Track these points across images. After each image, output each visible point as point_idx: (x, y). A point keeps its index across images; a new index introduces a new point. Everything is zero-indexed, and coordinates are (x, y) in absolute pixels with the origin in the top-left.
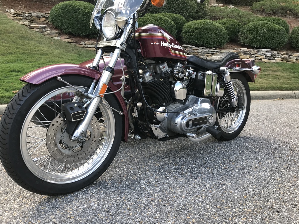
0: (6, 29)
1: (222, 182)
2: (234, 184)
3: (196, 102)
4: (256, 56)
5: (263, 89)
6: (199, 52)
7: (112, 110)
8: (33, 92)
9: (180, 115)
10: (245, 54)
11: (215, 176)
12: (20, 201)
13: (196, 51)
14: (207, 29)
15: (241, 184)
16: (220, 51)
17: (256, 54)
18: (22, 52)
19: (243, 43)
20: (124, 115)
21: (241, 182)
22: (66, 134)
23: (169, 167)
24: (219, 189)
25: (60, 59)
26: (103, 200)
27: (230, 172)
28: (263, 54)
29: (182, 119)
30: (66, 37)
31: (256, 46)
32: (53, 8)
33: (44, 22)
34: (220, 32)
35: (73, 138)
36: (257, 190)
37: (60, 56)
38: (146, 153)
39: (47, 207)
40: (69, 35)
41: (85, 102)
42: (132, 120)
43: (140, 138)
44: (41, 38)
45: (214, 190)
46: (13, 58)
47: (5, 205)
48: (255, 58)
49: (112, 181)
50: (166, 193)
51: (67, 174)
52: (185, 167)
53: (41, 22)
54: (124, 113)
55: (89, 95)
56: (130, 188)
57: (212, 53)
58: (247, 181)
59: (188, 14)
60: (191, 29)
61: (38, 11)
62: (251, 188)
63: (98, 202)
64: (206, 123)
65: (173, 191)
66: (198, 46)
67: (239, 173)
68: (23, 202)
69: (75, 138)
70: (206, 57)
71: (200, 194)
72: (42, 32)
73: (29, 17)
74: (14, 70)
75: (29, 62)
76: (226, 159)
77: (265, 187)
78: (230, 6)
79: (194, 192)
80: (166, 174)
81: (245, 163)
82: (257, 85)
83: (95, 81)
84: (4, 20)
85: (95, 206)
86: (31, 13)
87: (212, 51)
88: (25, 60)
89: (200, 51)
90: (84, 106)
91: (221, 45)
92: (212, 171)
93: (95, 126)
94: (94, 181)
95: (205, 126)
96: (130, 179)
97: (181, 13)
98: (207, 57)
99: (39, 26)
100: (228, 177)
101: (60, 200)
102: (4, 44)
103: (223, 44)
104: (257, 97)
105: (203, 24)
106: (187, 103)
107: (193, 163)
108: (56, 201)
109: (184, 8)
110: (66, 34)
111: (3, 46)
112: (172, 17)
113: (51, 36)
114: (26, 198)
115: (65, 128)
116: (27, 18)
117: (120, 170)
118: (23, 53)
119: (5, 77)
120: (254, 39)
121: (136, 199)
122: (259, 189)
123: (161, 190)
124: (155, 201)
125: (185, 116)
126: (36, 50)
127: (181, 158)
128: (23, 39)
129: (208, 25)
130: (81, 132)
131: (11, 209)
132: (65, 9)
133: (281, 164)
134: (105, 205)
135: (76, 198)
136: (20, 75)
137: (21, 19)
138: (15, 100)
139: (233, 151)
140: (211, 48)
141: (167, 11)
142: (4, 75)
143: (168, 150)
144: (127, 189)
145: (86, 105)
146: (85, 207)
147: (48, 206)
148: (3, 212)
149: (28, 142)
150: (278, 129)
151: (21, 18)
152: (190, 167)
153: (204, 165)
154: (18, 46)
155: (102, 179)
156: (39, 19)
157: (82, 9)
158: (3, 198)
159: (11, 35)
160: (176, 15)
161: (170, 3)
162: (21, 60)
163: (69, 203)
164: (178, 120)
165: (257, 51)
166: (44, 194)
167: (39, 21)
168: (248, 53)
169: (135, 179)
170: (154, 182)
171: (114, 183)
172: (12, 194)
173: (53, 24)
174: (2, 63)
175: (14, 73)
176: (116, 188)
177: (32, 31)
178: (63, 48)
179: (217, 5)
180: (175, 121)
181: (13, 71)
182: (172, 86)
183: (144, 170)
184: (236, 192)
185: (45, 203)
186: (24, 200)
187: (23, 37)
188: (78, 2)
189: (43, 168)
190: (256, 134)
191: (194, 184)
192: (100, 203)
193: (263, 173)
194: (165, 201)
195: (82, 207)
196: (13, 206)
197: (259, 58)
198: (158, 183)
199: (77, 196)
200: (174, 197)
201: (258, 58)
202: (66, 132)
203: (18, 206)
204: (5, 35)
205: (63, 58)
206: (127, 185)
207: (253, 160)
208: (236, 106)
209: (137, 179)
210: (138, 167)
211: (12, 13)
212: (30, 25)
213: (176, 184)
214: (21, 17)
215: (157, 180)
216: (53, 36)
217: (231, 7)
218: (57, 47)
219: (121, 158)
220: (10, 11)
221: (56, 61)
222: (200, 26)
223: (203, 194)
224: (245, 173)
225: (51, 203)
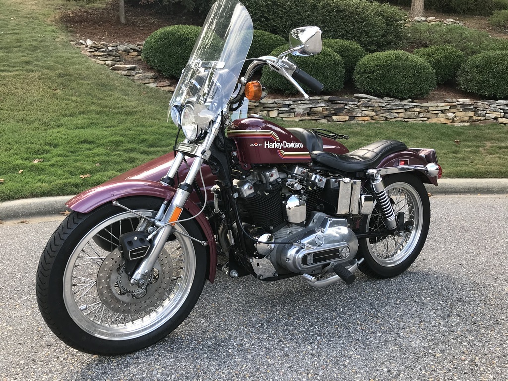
0: (79, 72)
1: (348, 352)
2: (363, 358)
3: (323, 225)
4: (486, 113)
5: (490, 176)
6: (383, 107)
7: (192, 240)
8: (80, 222)
9: (294, 246)
10: (465, 110)
11: (341, 342)
12: (64, 359)
13: (376, 105)
14: (397, 67)
15: (374, 359)
16: (420, 104)
17: (487, 110)
18: (99, 110)
19: (464, 88)
20: (208, 246)
21: (376, 355)
22: (123, 274)
23: (279, 321)
24: (338, 364)
25: (153, 120)
26: (170, 368)
27: (367, 336)
28: (501, 109)
29: (297, 252)
30: (166, 83)
31: (487, 94)
32: (148, 38)
33: (135, 59)
34: (420, 73)
35: (132, 282)
36: (395, 371)
37: (154, 115)
38: (252, 294)
39: (95, 371)
40: (171, 79)
41: (150, 231)
42: (227, 247)
43: (236, 275)
44: (129, 85)
45: (331, 365)
46: (85, 120)
47: (45, 364)
48: (485, 116)
49: (190, 339)
50: (260, 364)
51: (126, 327)
52: (301, 322)
53: (130, 59)
54: (208, 243)
55: (156, 221)
56: (212, 352)
57: (406, 107)
58: (386, 354)
59: (368, 39)
60: (369, 67)
61: (127, 40)
62: (387, 367)
63: (163, 370)
64: (337, 257)
65: (270, 362)
66: (380, 96)
67: (379, 340)
68: (68, 361)
69: (135, 281)
70: (395, 114)
71: (307, 370)
72: (130, 76)
73: (113, 51)
74: (85, 140)
75: (107, 127)
76: (370, 312)
77: (409, 367)
78: (447, 20)
79: (299, 366)
80: (270, 332)
81: (398, 321)
82: (479, 168)
83: (165, 202)
84: (77, 57)
85: (158, 376)
86: (116, 46)
87: (405, 105)
88: (102, 123)
89: (384, 105)
90: (147, 239)
91: (422, 94)
92: (340, 332)
93: (166, 262)
94: (165, 337)
95: (333, 262)
96: (215, 337)
97: (356, 38)
98: (397, 115)
99: (127, 66)
100: (361, 345)
101: (114, 362)
102: (74, 98)
103: (426, 91)
104: (477, 189)
105: (391, 60)
106: (310, 225)
107: (317, 316)
108: (109, 363)
109: (361, 28)
110: (167, 78)
111: (73, 101)
112: (339, 45)
113: (144, 83)
114: (73, 355)
115: (123, 267)
116: (111, 53)
117: (206, 321)
118: (100, 112)
119: (72, 152)
120: (484, 82)
121: (214, 370)
122: (398, 370)
123: (253, 359)
124: (239, 376)
125: (302, 248)
126: (120, 105)
127: (302, 307)
128: (102, 88)
129: (399, 61)
130: (144, 273)
131: (51, 370)
132: (165, 39)
133: (456, 328)
134: (171, 376)
135: (135, 362)
136: (93, 148)
137: (101, 56)
138: (59, 233)
139: (388, 298)
140: (405, 99)
141: (332, 35)
142: (70, 149)
143: (288, 290)
144: (207, 353)
145: (150, 237)
146: (144, 376)
147: (97, 371)
148: (40, 374)
149: (74, 285)
150: (482, 259)
151: (102, 54)
152: (309, 322)
153: (332, 320)
154: (95, 101)
155: (177, 334)
156: (128, 54)
157: (192, 40)
158: (44, 353)
159: (85, 82)
160: (346, 42)
161: (338, 21)
162: (96, 124)
163: (124, 368)
164: (291, 252)
165: (488, 103)
166: (93, 353)
167: (128, 57)
168: (472, 107)
169: (223, 337)
170: (248, 345)
171: (192, 341)
172: (55, 348)
173: (147, 63)
174: (69, 129)
175: (85, 146)
176: (193, 350)
177: (116, 75)
178: (161, 102)
179: (424, 19)
180: (286, 254)
181: (85, 142)
182: (283, 202)
183: (240, 324)
184: (362, 371)
185: (94, 366)
186: (69, 359)
187: (102, 86)
188: (187, 28)
189: (93, 318)
190: (441, 268)
191: (304, 353)
192: (164, 371)
193: (418, 342)
194: (254, 377)
195: (140, 376)
196: (54, 367)
197: (493, 116)
198: (253, 347)
199: (138, 358)
200: (268, 371)
201: (489, 117)
202: (124, 272)
203: (60, 367)
204: (77, 83)
205: (158, 119)
206: (209, 347)
207: (413, 318)
208: (395, 227)
209: (225, 338)
210: (234, 317)
211: (89, 47)
212: (114, 65)
213: (278, 351)
214: (102, 52)
215: (253, 342)
216: (146, 82)
217: (450, 20)
218: (151, 100)
219: (213, 300)
220: (86, 42)
221: (147, 124)
222: (386, 62)
223: (311, 371)
224: (390, 339)
225: (102, 366)
